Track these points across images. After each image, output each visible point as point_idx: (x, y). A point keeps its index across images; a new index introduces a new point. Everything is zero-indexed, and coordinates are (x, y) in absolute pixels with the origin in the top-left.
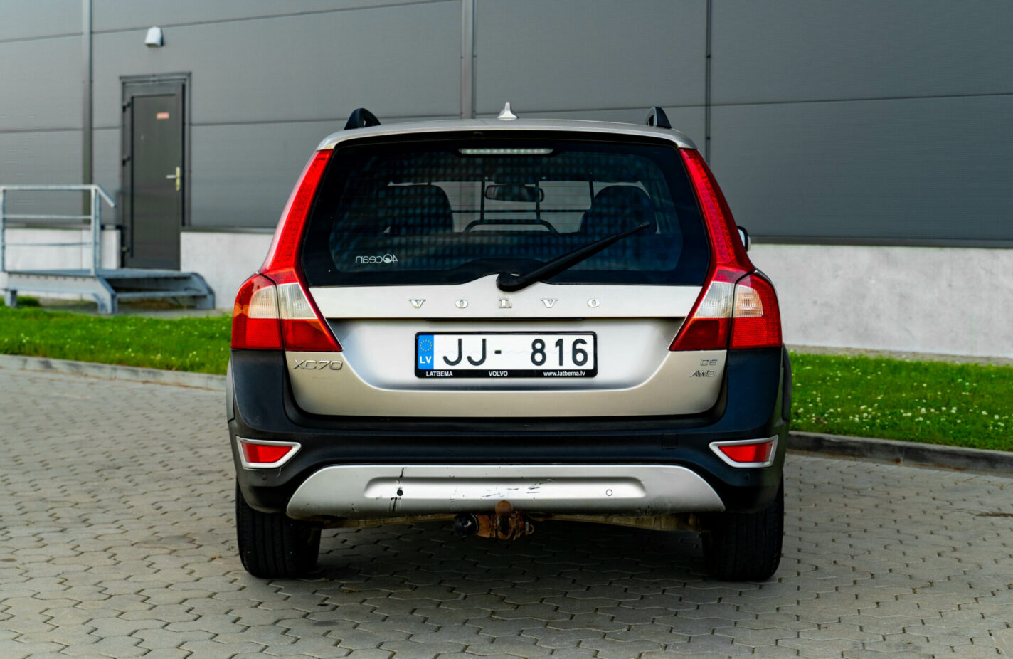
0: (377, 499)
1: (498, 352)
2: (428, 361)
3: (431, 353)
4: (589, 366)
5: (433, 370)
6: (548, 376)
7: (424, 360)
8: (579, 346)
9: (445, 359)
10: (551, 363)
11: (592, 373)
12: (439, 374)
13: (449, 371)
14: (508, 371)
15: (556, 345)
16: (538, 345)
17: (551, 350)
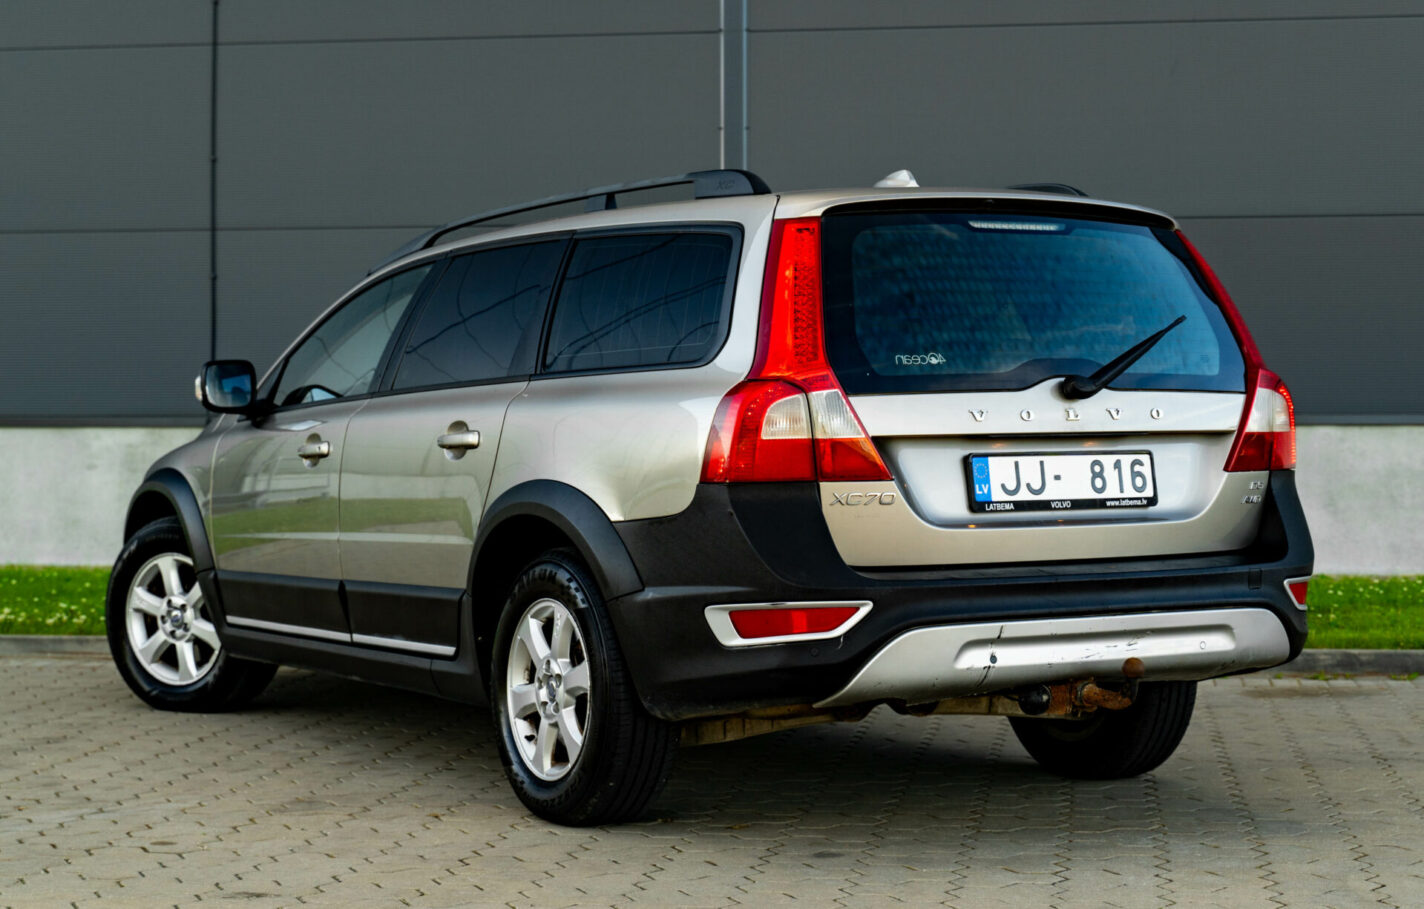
0: (968, 669)
1: (1057, 478)
2: (986, 491)
3: (987, 480)
4: (1149, 493)
5: (993, 503)
6: (1111, 507)
7: (981, 489)
8: (1137, 468)
9: (1003, 486)
10: (1112, 492)
11: (1152, 501)
12: (1000, 507)
13: (1010, 502)
14: (1071, 501)
15: (1115, 468)
16: (1097, 469)
17: (1111, 474)
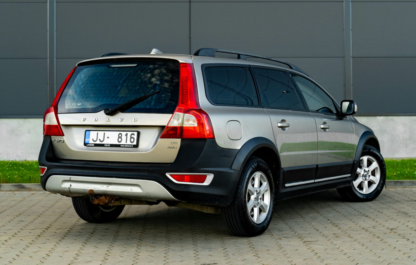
0: (65, 188)
1: (108, 138)
2: (88, 140)
3: (89, 138)
4: (135, 143)
5: (89, 144)
6: (122, 147)
7: (87, 140)
8: (132, 136)
9: (93, 139)
10: (123, 142)
11: (137, 146)
12: (90, 145)
13: (93, 144)
14: (110, 144)
15: (126, 135)
16: (120, 136)
17: (124, 137)
